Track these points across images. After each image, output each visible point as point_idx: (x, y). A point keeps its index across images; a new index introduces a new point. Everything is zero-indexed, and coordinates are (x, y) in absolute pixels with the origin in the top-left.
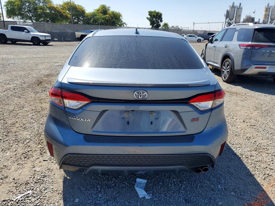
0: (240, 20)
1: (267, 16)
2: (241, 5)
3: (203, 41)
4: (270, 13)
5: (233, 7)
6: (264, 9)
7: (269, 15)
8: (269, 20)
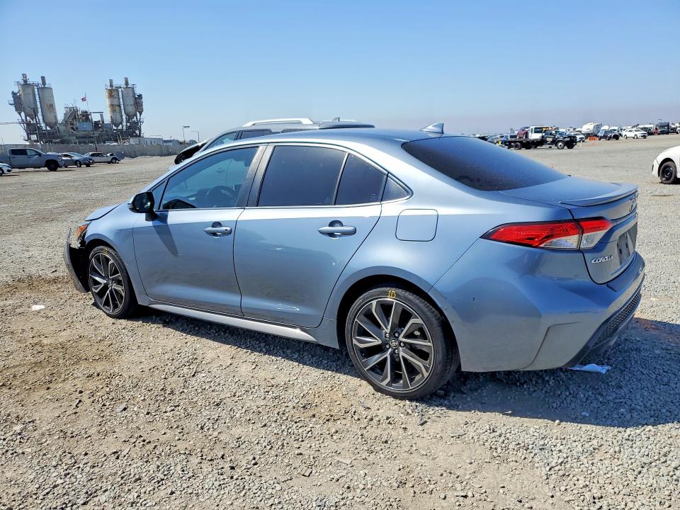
0: (55, 117)
1: (117, 108)
2: (47, 82)
3: (9, 171)
4: (121, 100)
5: (26, 84)
6: (106, 94)
7: (119, 106)
8: (124, 117)
